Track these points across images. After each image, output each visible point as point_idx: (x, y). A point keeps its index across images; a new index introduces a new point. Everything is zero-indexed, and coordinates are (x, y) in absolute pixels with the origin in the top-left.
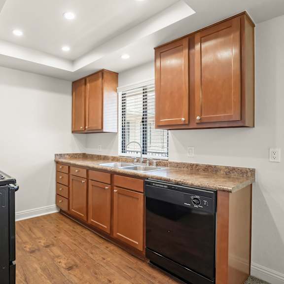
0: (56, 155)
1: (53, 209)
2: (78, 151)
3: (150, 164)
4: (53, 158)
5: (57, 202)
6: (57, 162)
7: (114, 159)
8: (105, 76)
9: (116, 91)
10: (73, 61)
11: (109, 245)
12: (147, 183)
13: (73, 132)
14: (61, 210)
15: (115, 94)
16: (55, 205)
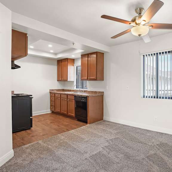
0: (50, 90)
1: (49, 111)
2: (60, 88)
3: (82, 92)
4: (49, 91)
5: (51, 109)
6: (50, 93)
7: (73, 91)
8: (68, 60)
9: (74, 66)
10: (56, 54)
11: (67, 118)
12: (75, 96)
13: (58, 81)
14: (53, 111)
15: (73, 67)
16: (50, 110)
